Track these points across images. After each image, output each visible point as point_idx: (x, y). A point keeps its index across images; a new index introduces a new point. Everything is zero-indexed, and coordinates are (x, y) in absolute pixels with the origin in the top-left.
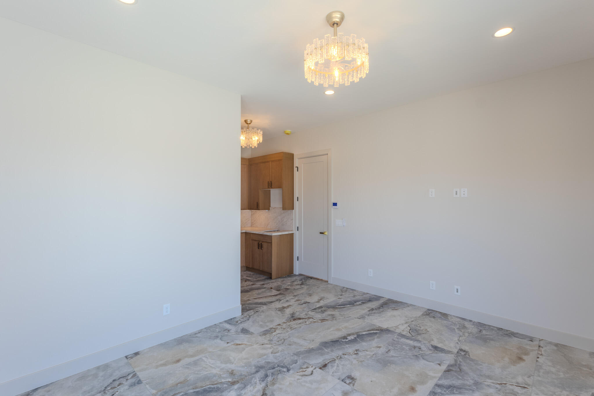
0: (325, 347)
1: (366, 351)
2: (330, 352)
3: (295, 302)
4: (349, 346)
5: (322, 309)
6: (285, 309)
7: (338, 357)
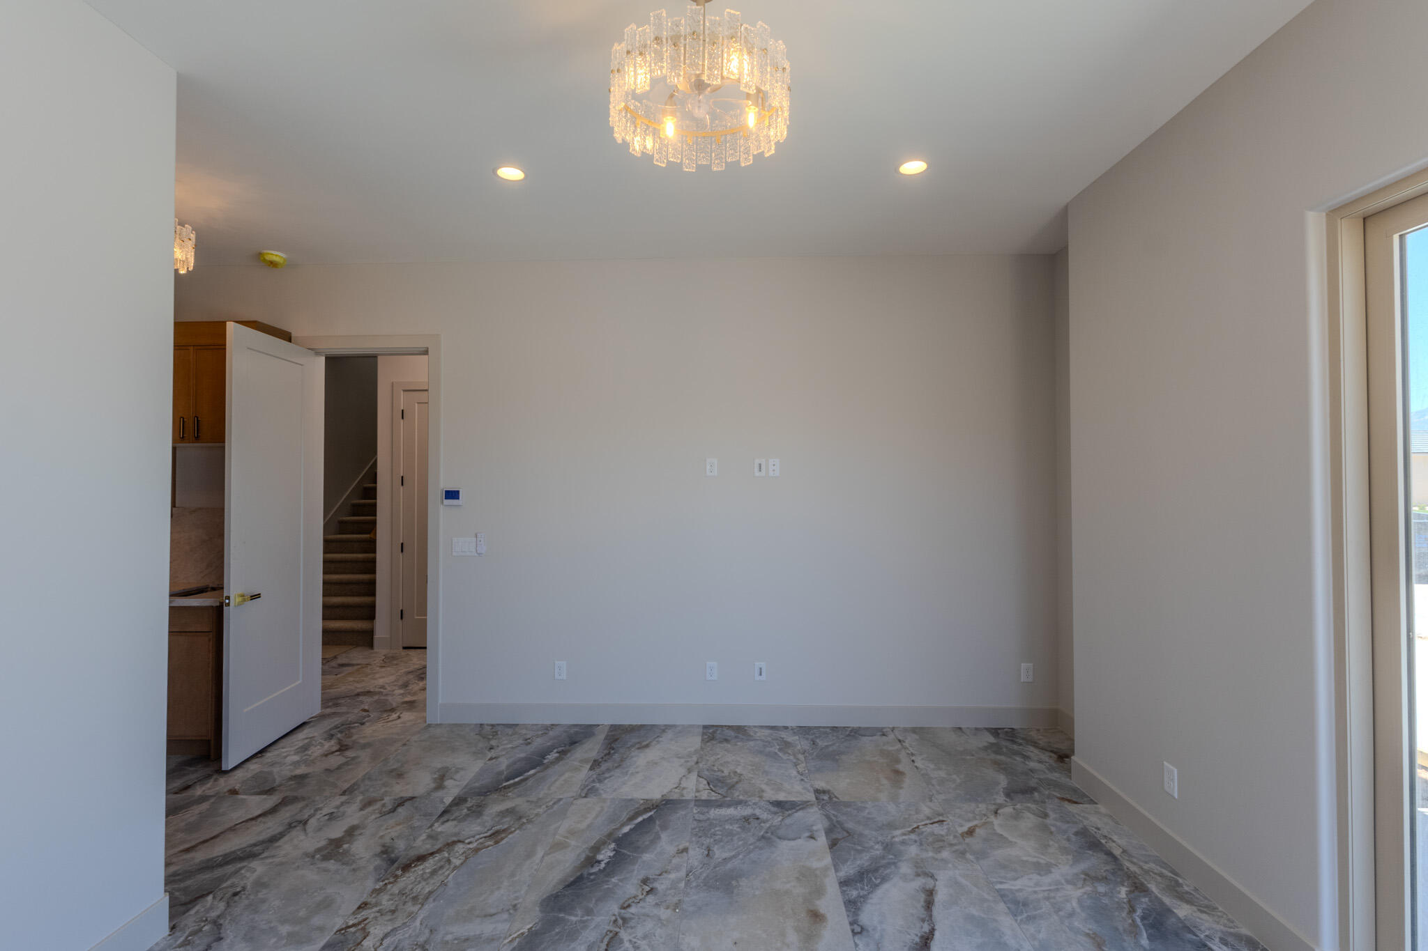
0: (560, 910)
1: (666, 872)
2: (586, 918)
3: (363, 812)
4: (620, 880)
5: (469, 804)
6: (346, 846)
7: (615, 921)
